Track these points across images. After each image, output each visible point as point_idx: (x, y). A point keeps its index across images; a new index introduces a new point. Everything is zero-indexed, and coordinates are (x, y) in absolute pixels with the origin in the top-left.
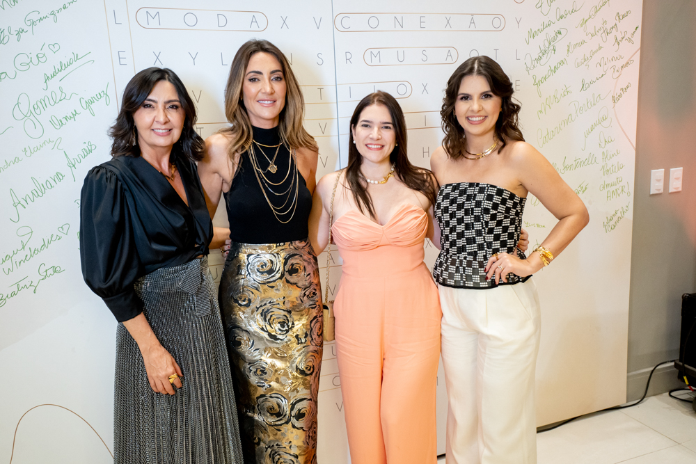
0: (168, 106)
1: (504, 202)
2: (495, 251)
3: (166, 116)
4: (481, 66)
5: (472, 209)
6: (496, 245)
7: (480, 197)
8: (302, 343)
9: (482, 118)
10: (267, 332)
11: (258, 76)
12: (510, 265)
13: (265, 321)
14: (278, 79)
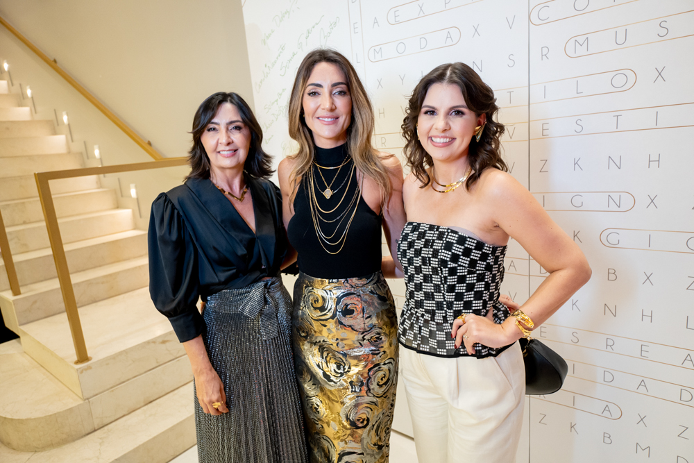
0: (231, 127)
1: (467, 252)
2: (457, 314)
3: (229, 137)
4: (455, 72)
5: (429, 258)
6: (458, 305)
7: (438, 245)
8: (355, 391)
9: (448, 140)
10: (322, 370)
11: (318, 90)
12: (475, 333)
13: (323, 358)
14: (341, 93)
